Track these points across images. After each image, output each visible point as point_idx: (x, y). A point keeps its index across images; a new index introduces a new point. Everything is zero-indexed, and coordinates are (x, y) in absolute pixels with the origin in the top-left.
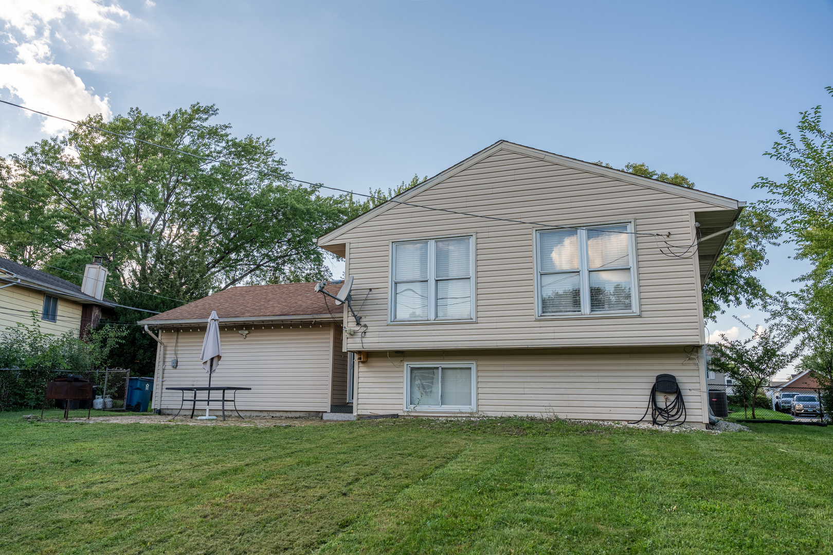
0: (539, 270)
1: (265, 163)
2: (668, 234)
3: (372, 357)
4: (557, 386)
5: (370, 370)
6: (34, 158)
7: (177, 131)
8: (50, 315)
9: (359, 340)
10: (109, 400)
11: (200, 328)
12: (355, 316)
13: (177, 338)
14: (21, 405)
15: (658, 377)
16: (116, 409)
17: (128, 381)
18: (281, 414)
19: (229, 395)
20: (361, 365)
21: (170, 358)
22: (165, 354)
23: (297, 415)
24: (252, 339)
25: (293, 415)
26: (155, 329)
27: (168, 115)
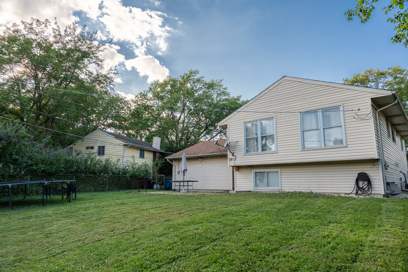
0: (302, 129)
1: (219, 90)
2: (358, 109)
3: (241, 168)
4: (314, 178)
5: (240, 173)
6: (138, 99)
7: (185, 82)
8: (142, 156)
9: (233, 162)
10: (158, 186)
11: (179, 159)
12: (231, 153)
13: (179, 163)
14: (130, 188)
15: (359, 174)
16: (161, 189)
17: (164, 179)
18: (215, 191)
19: (190, 183)
20: (237, 171)
21: (177, 170)
22: (175, 169)
23: (220, 191)
24: (203, 162)
25: (219, 191)
26: (172, 160)
27: (181, 76)
